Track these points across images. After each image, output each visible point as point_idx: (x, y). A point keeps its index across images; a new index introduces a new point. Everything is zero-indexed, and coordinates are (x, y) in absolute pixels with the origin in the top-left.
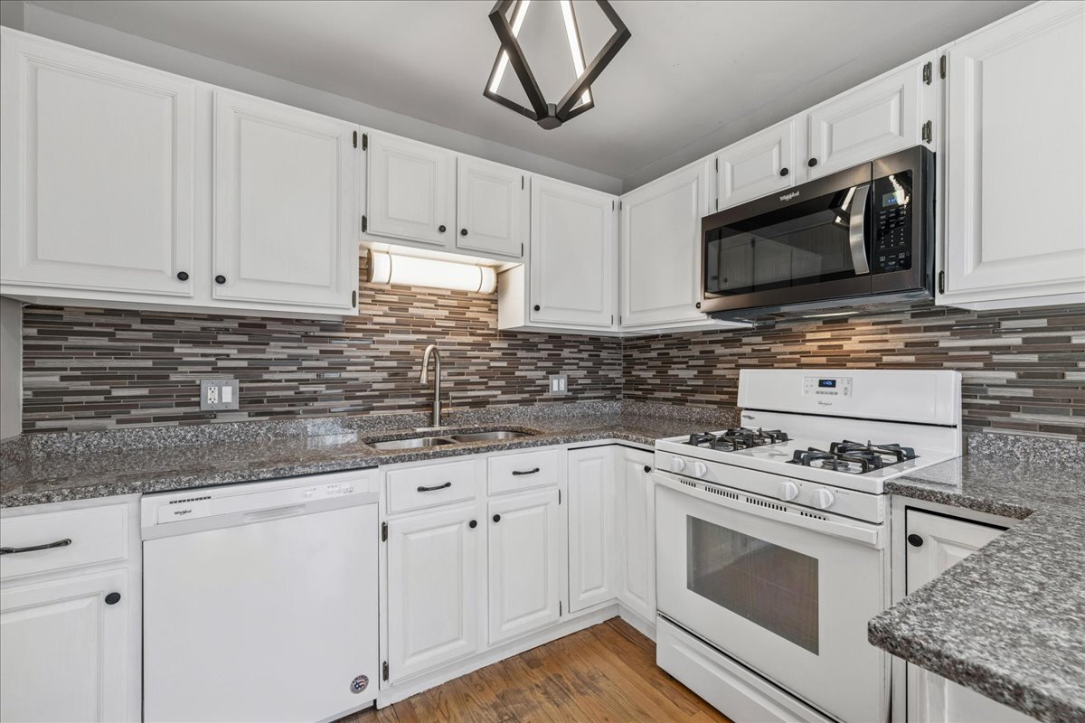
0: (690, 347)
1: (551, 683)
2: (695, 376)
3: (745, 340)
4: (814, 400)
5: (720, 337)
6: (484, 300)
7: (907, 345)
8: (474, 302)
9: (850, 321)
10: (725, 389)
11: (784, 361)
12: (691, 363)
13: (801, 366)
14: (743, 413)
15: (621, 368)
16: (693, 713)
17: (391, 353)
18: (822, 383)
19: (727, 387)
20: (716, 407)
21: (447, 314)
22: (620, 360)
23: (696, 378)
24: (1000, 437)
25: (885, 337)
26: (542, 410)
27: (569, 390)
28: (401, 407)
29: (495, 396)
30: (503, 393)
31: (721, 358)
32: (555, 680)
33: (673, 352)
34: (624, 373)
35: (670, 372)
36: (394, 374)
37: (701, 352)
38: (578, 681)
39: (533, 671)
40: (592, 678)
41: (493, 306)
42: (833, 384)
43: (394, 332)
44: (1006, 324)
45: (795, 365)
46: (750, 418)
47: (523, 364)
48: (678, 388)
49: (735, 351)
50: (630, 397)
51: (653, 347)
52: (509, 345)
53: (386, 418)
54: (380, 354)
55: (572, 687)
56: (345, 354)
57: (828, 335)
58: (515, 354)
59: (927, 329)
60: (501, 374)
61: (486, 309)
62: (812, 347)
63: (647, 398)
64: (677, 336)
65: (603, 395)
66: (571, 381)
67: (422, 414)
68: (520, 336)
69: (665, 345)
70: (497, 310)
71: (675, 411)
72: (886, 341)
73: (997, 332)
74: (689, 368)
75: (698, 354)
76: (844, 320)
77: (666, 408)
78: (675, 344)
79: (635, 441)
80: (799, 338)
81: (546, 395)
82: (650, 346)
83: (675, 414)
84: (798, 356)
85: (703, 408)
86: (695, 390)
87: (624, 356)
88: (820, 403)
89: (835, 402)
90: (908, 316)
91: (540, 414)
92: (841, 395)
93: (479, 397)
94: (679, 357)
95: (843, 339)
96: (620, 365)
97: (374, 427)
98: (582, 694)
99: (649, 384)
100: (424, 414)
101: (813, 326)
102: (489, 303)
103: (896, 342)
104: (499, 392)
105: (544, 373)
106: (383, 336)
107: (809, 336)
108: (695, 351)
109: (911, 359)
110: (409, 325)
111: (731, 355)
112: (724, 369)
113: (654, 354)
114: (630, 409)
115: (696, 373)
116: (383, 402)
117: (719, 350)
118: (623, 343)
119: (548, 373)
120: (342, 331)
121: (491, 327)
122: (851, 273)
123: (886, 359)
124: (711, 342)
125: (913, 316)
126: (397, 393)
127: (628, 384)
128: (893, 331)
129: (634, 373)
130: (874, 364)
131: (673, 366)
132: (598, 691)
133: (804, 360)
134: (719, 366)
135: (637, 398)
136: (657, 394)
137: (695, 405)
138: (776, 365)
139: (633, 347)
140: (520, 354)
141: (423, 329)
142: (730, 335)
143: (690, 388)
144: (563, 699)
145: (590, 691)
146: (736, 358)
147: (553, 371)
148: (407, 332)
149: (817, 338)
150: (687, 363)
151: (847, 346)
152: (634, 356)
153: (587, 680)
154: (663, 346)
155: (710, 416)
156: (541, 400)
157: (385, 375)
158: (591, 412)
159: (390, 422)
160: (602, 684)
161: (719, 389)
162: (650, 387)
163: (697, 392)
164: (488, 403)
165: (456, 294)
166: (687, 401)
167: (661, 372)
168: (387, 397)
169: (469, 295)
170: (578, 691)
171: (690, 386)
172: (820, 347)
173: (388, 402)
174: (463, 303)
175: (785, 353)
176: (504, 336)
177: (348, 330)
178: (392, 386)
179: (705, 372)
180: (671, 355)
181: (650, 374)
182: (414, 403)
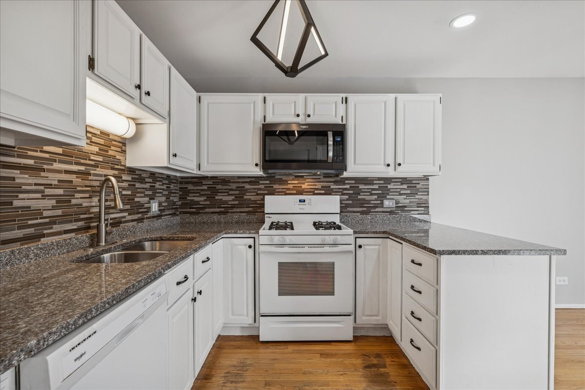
0: (230, 184)
1: (229, 377)
2: (233, 199)
3: (261, 182)
4: (298, 208)
5: (248, 180)
6: (119, 142)
7: (322, 187)
8: (113, 142)
9: (304, 177)
10: (251, 205)
11: (279, 192)
12: (230, 192)
13: (286, 194)
14: (266, 216)
15: (178, 195)
16: (287, 348)
17: (59, 181)
18: (300, 201)
19: (251, 204)
20: (245, 214)
21: (98, 151)
22: (177, 190)
23: (233, 200)
24: (346, 216)
25: (316, 184)
26: (150, 225)
27: (159, 210)
28: (66, 232)
29: (124, 217)
30: (129, 214)
31: (248, 190)
32: (228, 375)
33: (219, 187)
34: (179, 198)
35: (217, 198)
36: (62, 202)
37: (237, 187)
38: (238, 368)
39: (213, 380)
40: (241, 363)
41: (123, 147)
42: (304, 201)
43: (61, 162)
44: (346, 182)
45: (284, 194)
46: (269, 217)
47: (139, 193)
48: (222, 206)
49: (256, 187)
50: (185, 213)
51: (204, 183)
52: (132, 178)
53: (58, 243)
54: (49, 182)
55: (239, 372)
56: (17, 181)
57: (296, 182)
58: (135, 185)
59: (327, 182)
60: (128, 200)
61: (119, 150)
62: (291, 186)
63: (200, 213)
64: (221, 178)
65: (171, 212)
66: (160, 205)
67: (84, 237)
68: (137, 172)
69: (213, 182)
70: (125, 151)
71: (222, 218)
72: (316, 185)
73: (345, 184)
74: (229, 195)
75: (235, 188)
76: (302, 176)
77: (215, 217)
78: (220, 182)
79: (242, 234)
80: (285, 182)
81: (149, 215)
82: (202, 183)
83: (222, 220)
84: (285, 190)
85: (239, 215)
86: (233, 207)
87: (180, 188)
88: (300, 209)
89: (306, 208)
90: (322, 177)
91: (149, 227)
92: (307, 205)
93: (116, 218)
94: (223, 189)
95: (302, 184)
96: (178, 193)
97: (48, 254)
98: (246, 371)
99: (201, 205)
100: (87, 237)
101: (291, 178)
102: (121, 145)
103: (319, 185)
104: (126, 214)
105: (148, 199)
106: (52, 165)
107: (289, 182)
108: (234, 186)
109: (323, 192)
110: (72, 157)
111: (254, 189)
112: (250, 195)
113: (205, 187)
114: (187, 220)
115: (234, 197)
116: (52, 228)
117: (247, 186)
118: (179, 180)
119: (150, 199)
120: (14, 156)
121: (122, 164)
122: (326, 161)
123: (316, 192)
124: (243, 182)
125: (324, 177)
126: (64, 218)
127: (183, 206)
128: (318, 182)
129: (188, 198)
130: (312, 194)
131: (219, 194)
132: (250, 365)
133: (288, 192)
134: (247, 194)
135: (191, 213)
136: (207, 210)
137: (233, 214)
138: (275, 194)
139: (187, 183)
140: (138, 185)
141: (82, 161)
142: (253, 179)
143: (230, 206)
144: (242, 378)
145: (248, 368)
146: (256, 190)
147: (152, 198)
148: (70, 163)
149: (293, 183)
150: (228, 192)
151: (304, 186)
152: (189, 188)
153: (241, 365)
154: (211, 183)
155: (243, 219)
156: (147, 218)
157: (53, 202)
158: (169, 224)
159: (62, 247)
160: (249, 362)
161: (248, 206)
162: (202, 206)
163: (234, 207)
164: (121, 222)
165: (104, 134)
166: (228, 212)
167: (210, 198)
168: (55, 223)
169: (111, 137)
170: (244, 371)
171: (230, 204)
172: (293, 187)
173: (57, 228)
174: (107, 143)
175: (279, 189)
176: (130, 171)
177: (19, 156)
178: (59, 212)
179: (239, 197)
180: (217, 188)
181: (202, 199)
182: (76, 227)
